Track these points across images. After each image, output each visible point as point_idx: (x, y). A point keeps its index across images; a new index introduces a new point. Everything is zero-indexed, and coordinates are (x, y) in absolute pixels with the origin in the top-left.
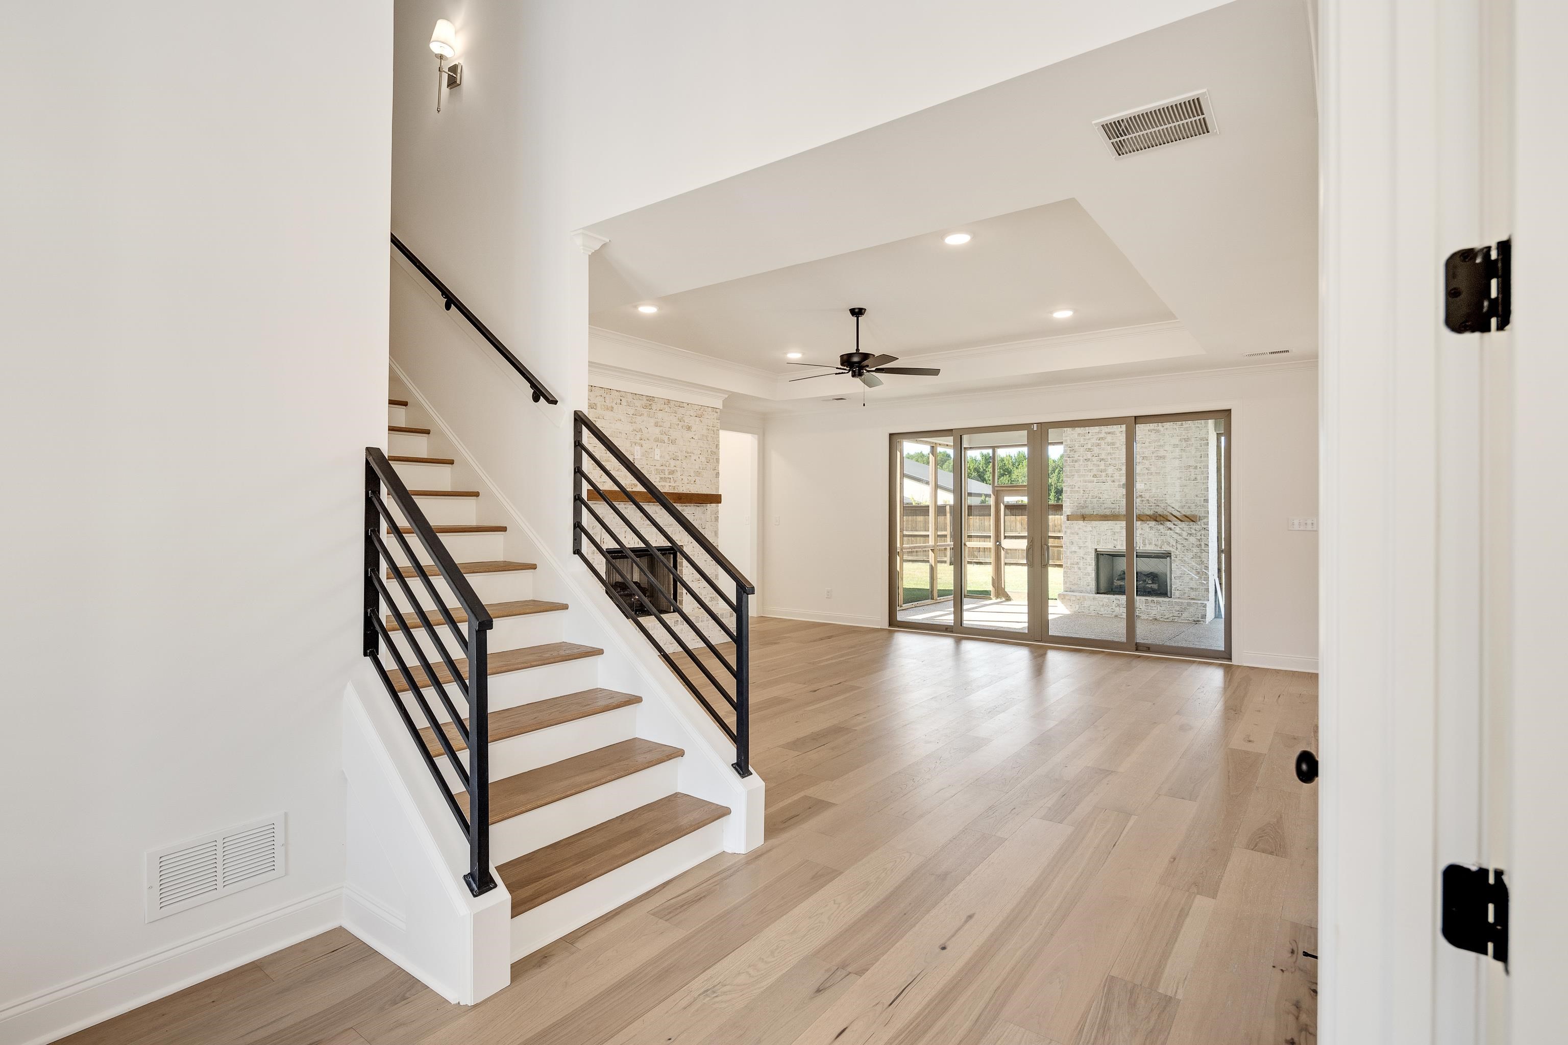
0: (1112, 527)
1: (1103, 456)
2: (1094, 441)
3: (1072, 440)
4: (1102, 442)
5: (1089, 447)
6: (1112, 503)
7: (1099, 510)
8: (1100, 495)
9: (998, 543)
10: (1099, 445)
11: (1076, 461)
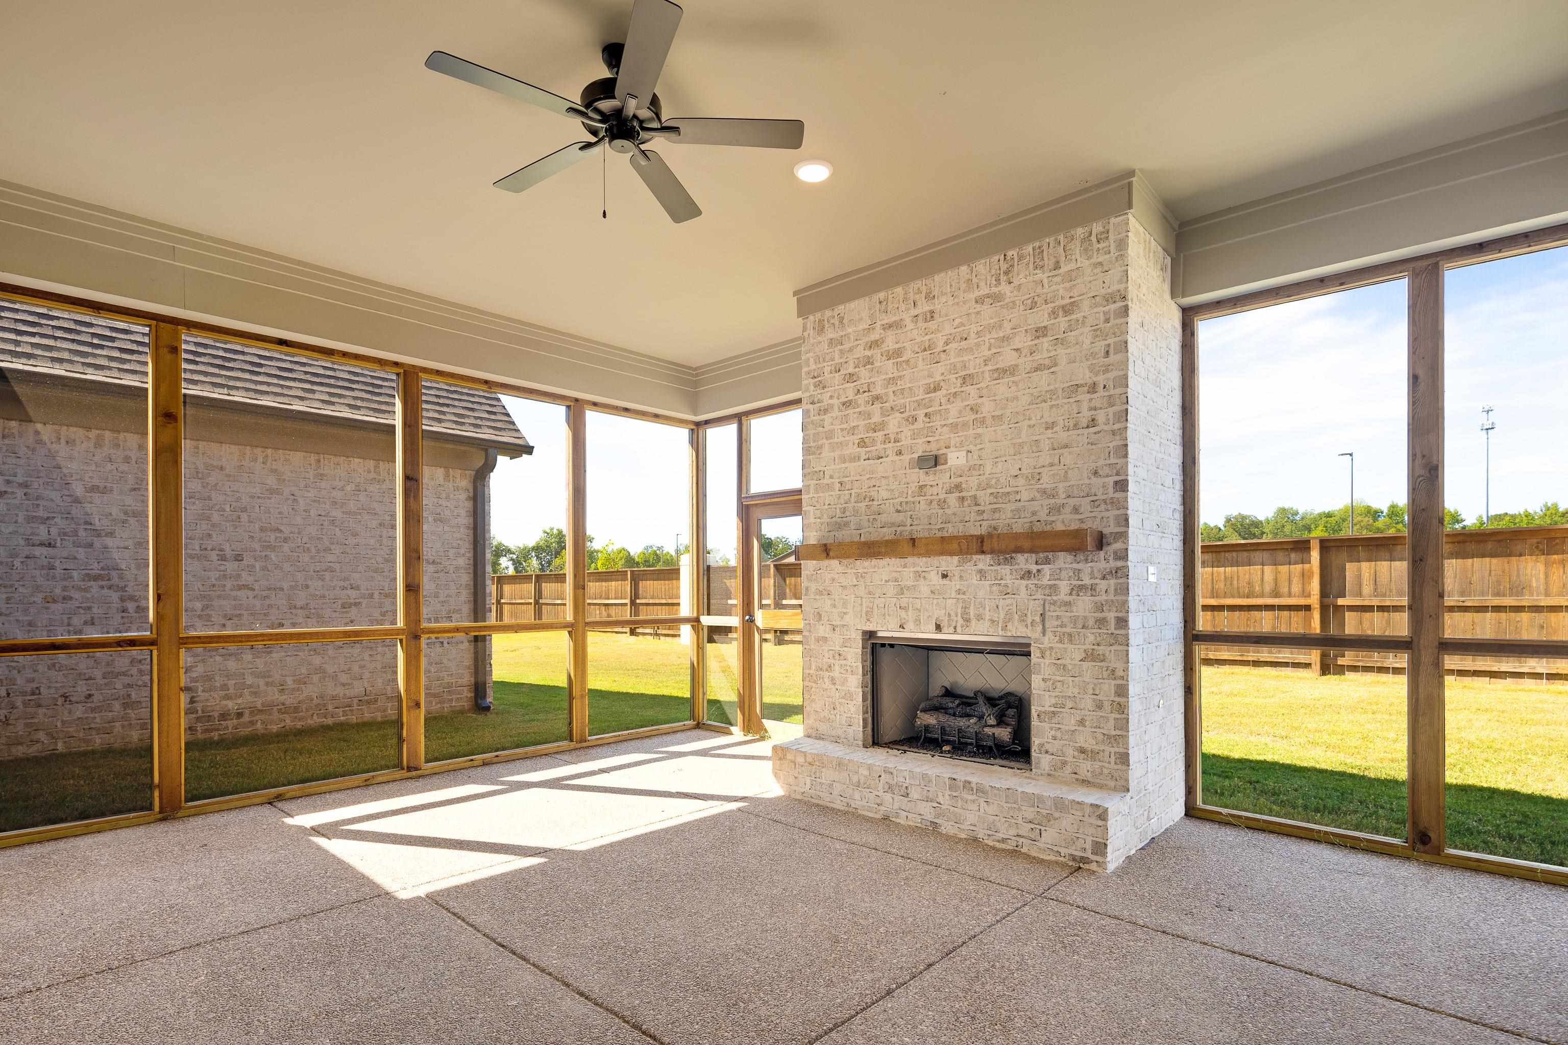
0: (895, 575)
1: (878, 390)
2: (860, 352)
3: (817, 360)
4: (876, 353)
5: (851, 370)
6: (898, 511)
7: (871, 530)
8: (873, 494)
9: (747, 617)
10: (869, 361)
11: (826, 411)
